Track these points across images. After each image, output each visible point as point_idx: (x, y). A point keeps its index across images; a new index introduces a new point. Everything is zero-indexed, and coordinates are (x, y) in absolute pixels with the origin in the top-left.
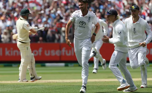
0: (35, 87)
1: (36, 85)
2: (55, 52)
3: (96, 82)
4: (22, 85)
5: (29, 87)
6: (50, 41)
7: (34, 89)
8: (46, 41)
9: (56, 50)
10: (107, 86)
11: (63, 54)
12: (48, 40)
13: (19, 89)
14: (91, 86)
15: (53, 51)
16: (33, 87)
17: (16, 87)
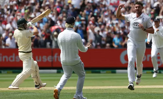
0: (25, 94)
1: (27, 93)
2: (47, 58)
3: (90, 90)
4: (11, 92)
5: (19, 95)
6: (41, 47)
7: (24, 97)
8: (38, 47)
9: (47, 56)
10: (102, 93)
11: (56, 60)
12: (39, 46)
13: (9, 97)
14: (85, 93)
15: (44, 57)
16: (23, 94)
17: (6, 94)
